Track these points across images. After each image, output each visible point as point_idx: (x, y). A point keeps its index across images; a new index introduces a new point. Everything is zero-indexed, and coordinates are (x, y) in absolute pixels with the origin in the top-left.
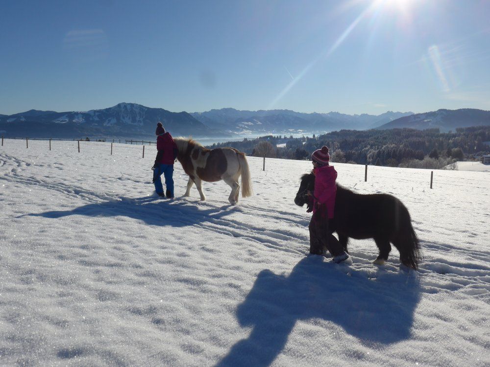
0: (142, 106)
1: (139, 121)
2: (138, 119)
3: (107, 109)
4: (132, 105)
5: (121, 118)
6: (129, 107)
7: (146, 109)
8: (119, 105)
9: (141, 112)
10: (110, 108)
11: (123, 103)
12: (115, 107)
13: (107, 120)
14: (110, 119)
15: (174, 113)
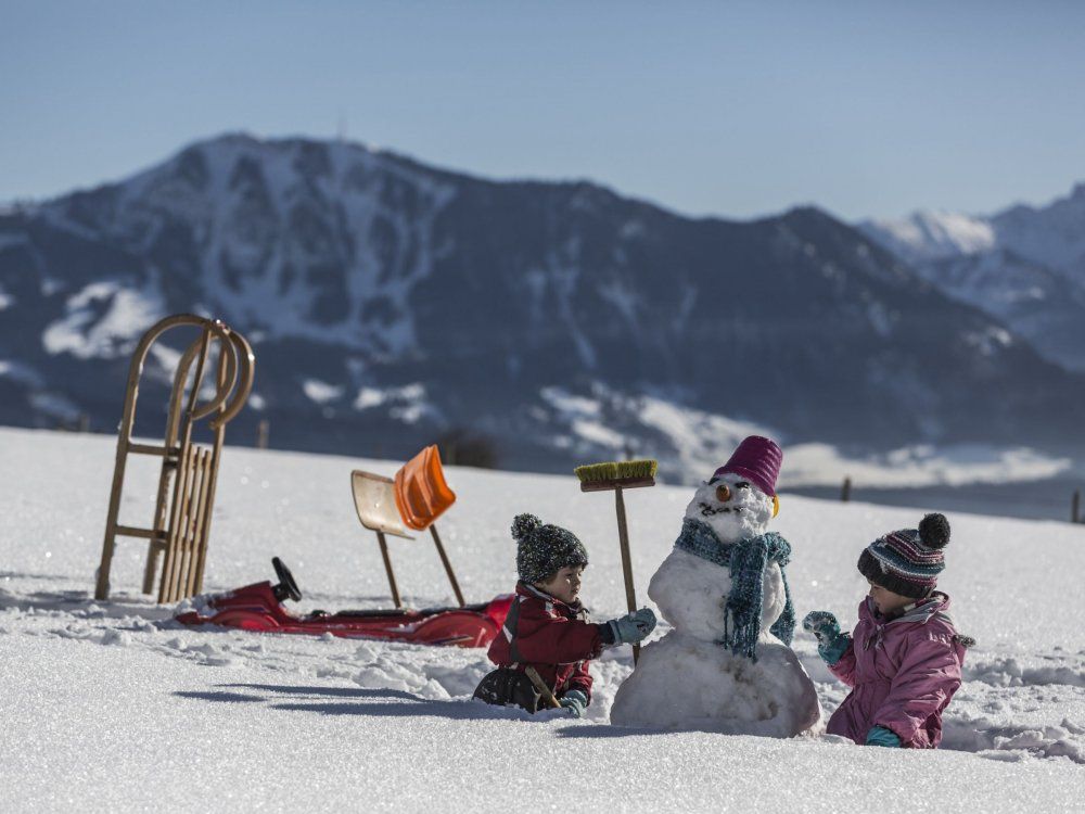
0: (409, 163)
1: (380, 309)
2: (363, 282)
3: (80, 204)
4: (312, 155)
5: (212, 281)
6: (281, 174)
7: (445, 194)
8: (192, 162)
9: (400, 223)
10: (106, 194)
11: (229, 140)
12: (158, 178)
13: (79, 301)
14: (99, 290)
15: (713, 228)
